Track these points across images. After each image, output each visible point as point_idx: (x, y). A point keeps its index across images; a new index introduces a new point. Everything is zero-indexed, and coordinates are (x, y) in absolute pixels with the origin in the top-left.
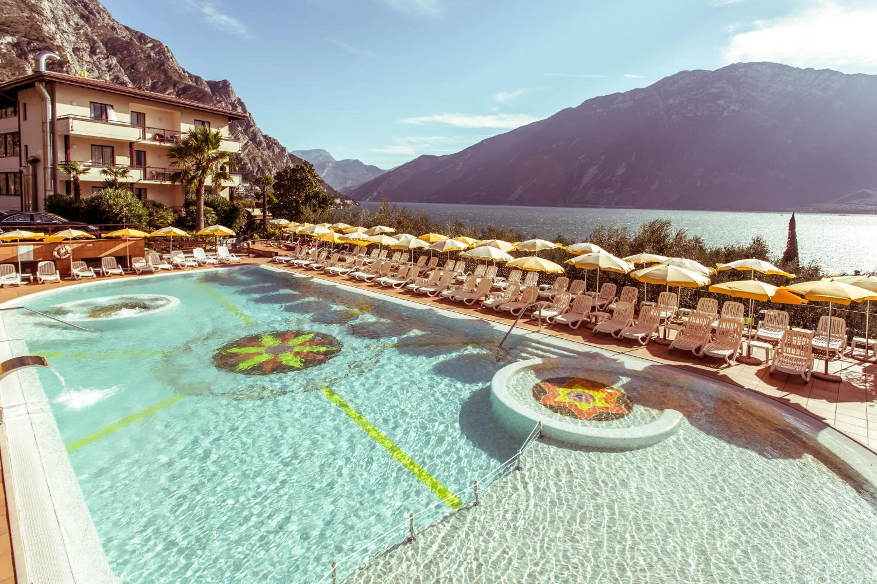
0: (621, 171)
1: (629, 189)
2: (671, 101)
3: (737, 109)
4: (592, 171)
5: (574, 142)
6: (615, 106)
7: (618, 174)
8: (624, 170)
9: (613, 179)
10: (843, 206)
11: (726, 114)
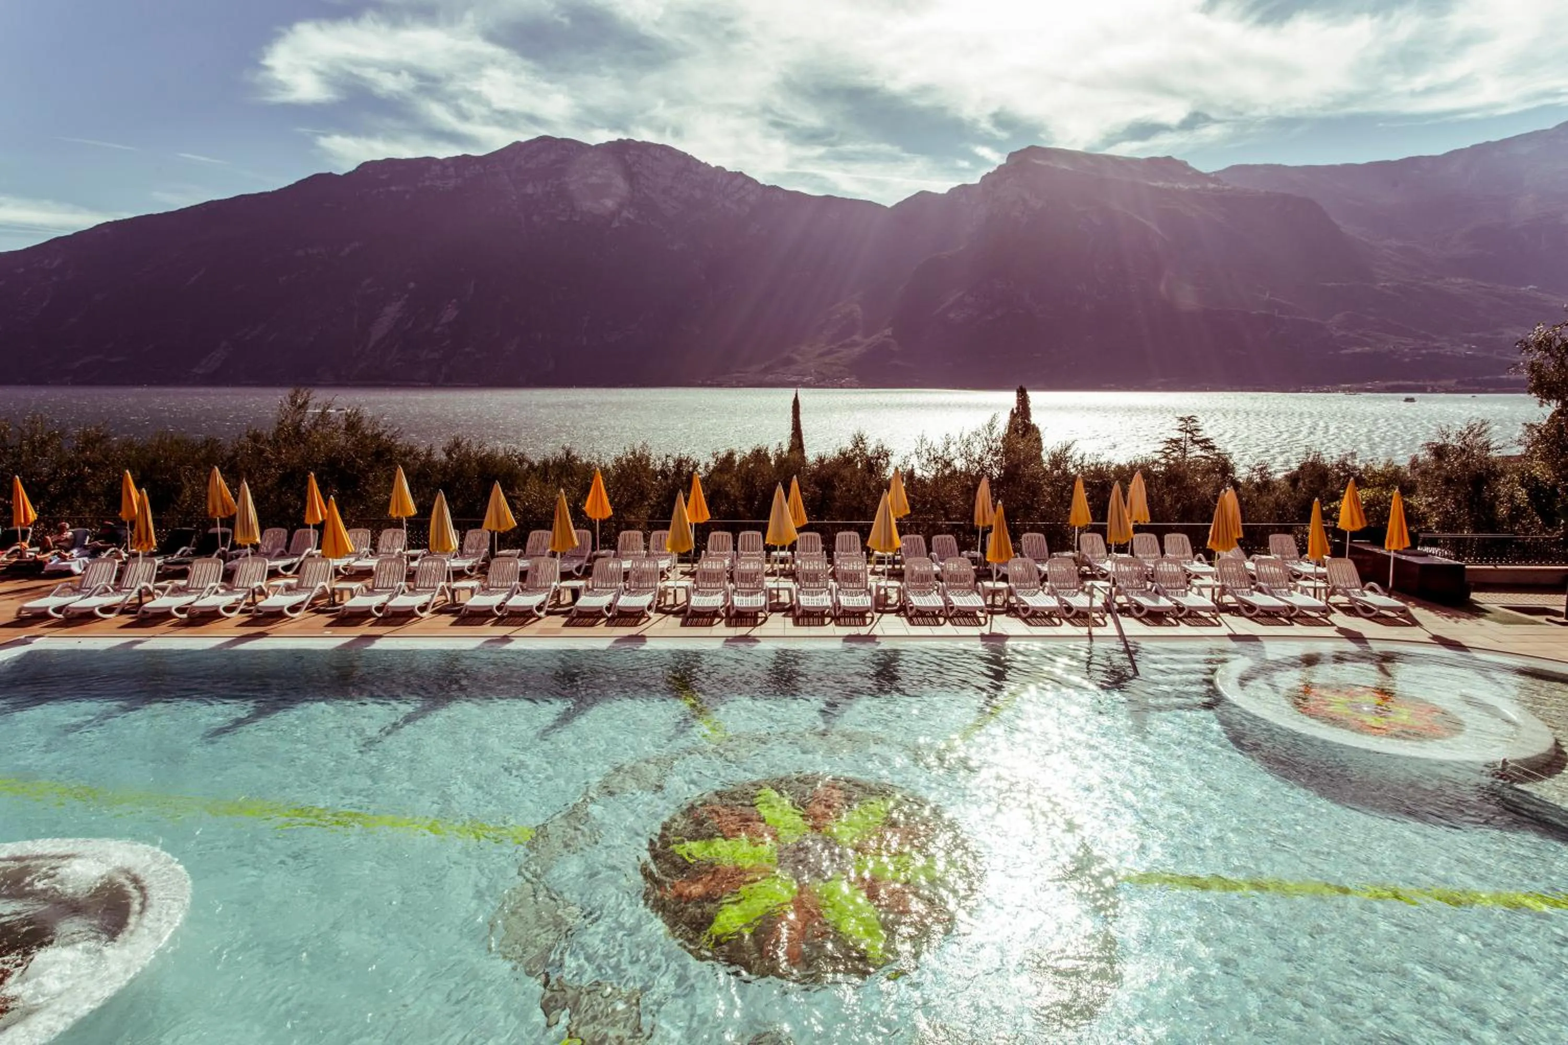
0: (450, 314)
1: (467, 349)
2: (529, 189)
3: (632, 217)
4: (392, 311)
5: (347, 250)
6: (427, 183)
7: (444, 321)
8: (456, 313)
9: (436, 330)
10: (769, 378)
11: (616, 224)
